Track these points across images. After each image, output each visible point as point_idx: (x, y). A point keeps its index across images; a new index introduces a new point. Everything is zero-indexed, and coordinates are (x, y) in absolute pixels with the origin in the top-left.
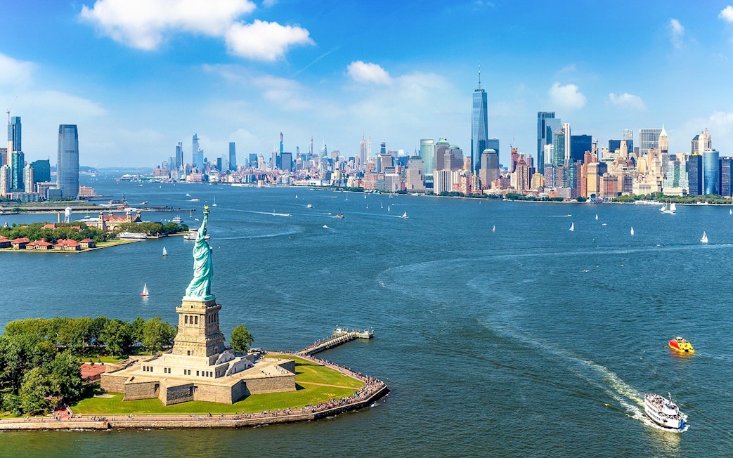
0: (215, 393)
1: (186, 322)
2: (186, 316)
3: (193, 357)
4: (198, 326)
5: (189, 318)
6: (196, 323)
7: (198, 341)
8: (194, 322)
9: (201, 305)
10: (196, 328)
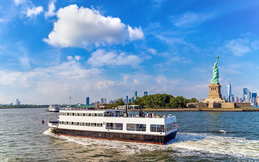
0: (228, 105)
1: (212, 90)
2: (212, 88)
3: (215, 99)
4: (216, 90)
5: (213, 88)
6: (215, 90)
7: (216, 94)
8: (214, 89)
9: (217, 84)
10: (216, 91)
